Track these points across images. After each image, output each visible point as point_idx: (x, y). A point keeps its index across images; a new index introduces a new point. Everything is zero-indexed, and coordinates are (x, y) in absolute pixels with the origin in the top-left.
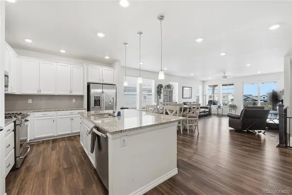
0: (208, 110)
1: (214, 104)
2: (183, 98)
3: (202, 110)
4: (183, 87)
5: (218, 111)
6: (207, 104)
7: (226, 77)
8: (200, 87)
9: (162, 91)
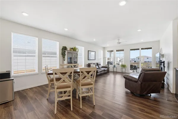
0: (107, 69)
1: (111, 64)
2: (88, 60)
3: (103, 69)
4: (88, 51)
5: (113, 69)
6: (106, 64)
7: (120, 43)
8: (102, 52)
9: (66, 53)
